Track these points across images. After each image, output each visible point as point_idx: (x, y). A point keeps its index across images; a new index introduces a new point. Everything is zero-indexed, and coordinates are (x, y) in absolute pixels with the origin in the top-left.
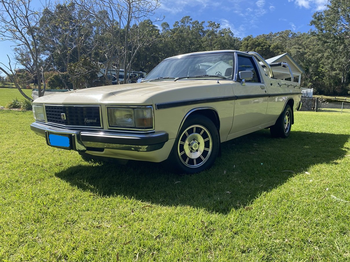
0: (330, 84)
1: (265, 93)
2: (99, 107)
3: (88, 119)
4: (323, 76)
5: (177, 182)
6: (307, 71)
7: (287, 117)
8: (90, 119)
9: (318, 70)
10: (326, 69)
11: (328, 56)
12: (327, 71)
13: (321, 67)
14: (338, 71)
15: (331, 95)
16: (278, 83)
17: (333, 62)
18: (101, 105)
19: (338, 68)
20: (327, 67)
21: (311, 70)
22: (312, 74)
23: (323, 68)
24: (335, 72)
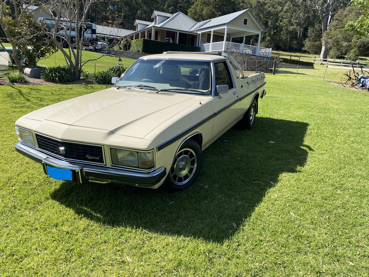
0: (287, 38)
1: (237, 98)
2: (102, 147)
3: (90, 156)
4: (281, 30)
5: (171, 203)
6: (266, 24)
7: (252, 110)
8: (93, 156)
9: (277, 24)
10: (284, 23)
11: (287, 9)
12: (285, 25)
13: (280, 21)
14: (295, 26)
15: (287, 51)
16: (247, 82)
17: (292, 17)
18: (103, 145)
19: (296, 23)
20: (285, 20)
21: (270, 23)
22: (271, 28)
23: (281, 21)
24: (292, 27)
